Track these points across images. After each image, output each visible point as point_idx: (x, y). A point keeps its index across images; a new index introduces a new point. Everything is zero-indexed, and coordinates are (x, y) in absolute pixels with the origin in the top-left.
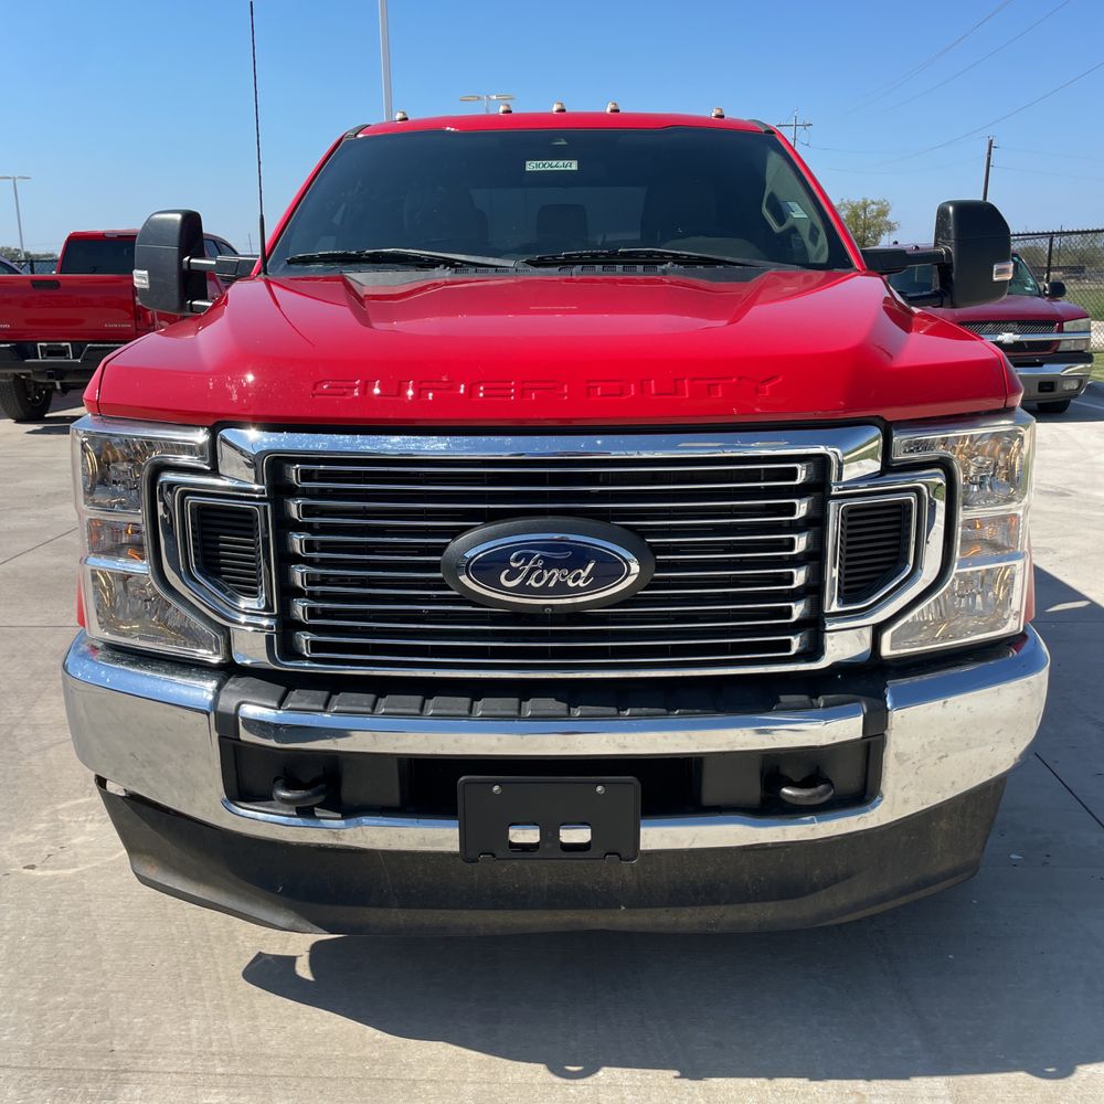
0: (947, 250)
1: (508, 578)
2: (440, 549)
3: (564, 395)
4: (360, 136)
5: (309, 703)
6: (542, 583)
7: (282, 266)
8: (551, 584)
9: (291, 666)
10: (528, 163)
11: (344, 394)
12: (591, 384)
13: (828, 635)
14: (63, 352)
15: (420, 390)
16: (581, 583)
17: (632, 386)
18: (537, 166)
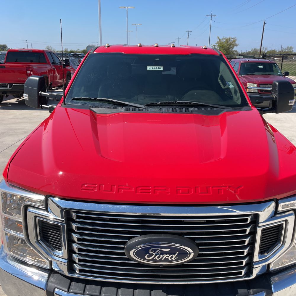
0: (275, 96)
1: (148, 257)
2: (124, 243)
3: (169, 193)
4: (95, 53)
5: (78, 290)
6: (160, 259)
7: (70, 100)
8: (163, 259)
9: (72, 275)
10: (147, 67)
11: (92, 190)
12: (178, 188)
13: (254, 269)
14: (6, 86)
15: (119, 189)
16: (173, 259)
17: (192, 189)
18: (150, 68)
